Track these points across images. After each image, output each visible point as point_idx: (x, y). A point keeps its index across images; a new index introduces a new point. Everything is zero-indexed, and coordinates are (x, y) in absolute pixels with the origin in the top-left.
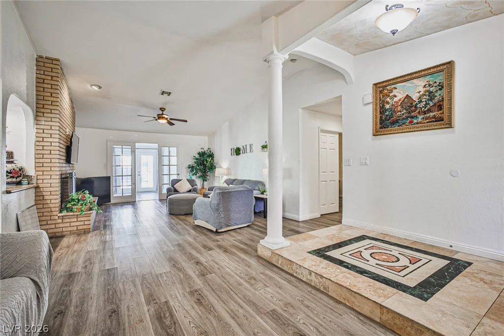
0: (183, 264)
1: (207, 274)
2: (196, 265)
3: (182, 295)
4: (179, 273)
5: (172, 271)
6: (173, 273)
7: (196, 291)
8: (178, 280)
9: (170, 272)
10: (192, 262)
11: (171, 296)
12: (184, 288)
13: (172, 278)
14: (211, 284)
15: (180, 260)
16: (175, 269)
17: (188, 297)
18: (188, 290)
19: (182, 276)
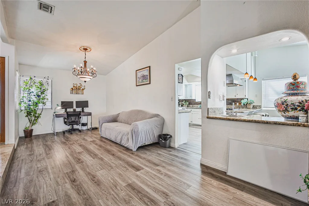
0: (86, 179)
1: (70, 172)
2: (76, 178)
3: (87, 161)
4: (89, 171)
5: (95, 172)
6: (93, 171)
7: (79, 163)
8: (90, 167)
9: (96, 172)
10: (78, 182)
11: (92, 161)
12: (86, 164)
13: (93, 168)
14: (70, 167)
15: (90, 183)
16: (92, 174)
17: (84, 161)
18: (84, 163)
19: (87, 170)
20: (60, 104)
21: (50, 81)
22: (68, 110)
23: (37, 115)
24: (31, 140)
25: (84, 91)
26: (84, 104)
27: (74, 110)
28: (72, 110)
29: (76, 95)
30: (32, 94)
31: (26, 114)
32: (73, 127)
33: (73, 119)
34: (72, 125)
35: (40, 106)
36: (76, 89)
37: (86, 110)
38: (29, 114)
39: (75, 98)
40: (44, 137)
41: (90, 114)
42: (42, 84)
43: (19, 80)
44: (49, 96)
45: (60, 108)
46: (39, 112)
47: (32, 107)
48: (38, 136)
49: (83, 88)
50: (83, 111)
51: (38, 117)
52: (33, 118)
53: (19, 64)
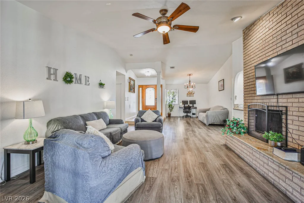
20: (182, 102)
21: (177, 90)
22: (186, 105)
23: (172, 107)
24: (170, 118)
25: (194, 94)
26: (193, 102)
27: (189, 105)
28: (187, 105)
29: (190, 97)
30: (170, 98)
31: (168, 106)
32: (187, 114)
33: (187, 110)
34: (187, 113)
35: (174, 103)
36: (190, 94)
37: (195, 106)
38: (169, 106)
39: (189, 99)
40: (174, 117)
41: (196, 108)
42: (174, 93)
43: (166, 91)
44: (177, 99)
45: (181, 104)
46: (173, 106)
47: (170, 103)
48: (172, 117)
49: (193, 93)
50: (193, 106)
51: (173, 108)
52: (171, 108)
53: (167, 84)
